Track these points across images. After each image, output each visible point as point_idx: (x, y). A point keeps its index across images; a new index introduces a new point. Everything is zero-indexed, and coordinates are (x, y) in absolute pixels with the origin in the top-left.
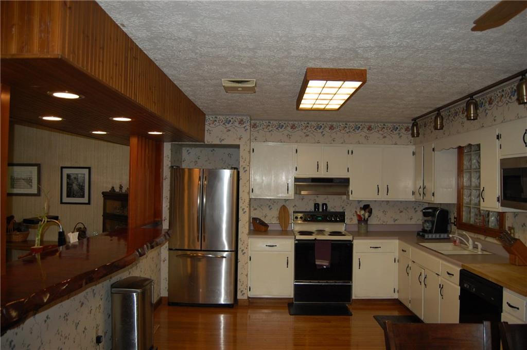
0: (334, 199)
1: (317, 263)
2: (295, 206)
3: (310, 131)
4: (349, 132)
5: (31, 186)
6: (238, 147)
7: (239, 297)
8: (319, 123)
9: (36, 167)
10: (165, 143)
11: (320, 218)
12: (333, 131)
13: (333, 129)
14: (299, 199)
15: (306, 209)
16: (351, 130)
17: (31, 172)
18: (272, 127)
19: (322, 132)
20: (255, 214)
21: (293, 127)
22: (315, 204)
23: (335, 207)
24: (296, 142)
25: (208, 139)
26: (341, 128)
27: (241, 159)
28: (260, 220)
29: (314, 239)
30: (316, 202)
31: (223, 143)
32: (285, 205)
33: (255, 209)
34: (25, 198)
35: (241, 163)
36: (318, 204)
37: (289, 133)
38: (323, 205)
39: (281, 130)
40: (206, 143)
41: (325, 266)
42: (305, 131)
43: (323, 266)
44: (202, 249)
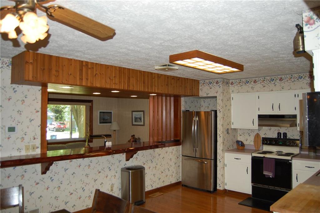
0: (293, 130)
1: (264, 173)
2: (265, 134)
3: (266, 83)
4: (294, 81)
5: (141, 121)
6: (216, 97)
7: (218, 188)
8: (272, 77)
9: (143, 112)
10: (182, 98)
11: (281, 143)
12: (282, 82)
13: (282, 80)
14: (268, 129)
15: (273, 136)
16: (296, 80)
17: (141, 115)
18: (242, 83)
19: (274, 83)
20: (240, 138)
21: (255, 82)
22: (278, 133)
23: (294, 135)
24: (257, 91)
25: (202, 94)
26: (288, 79)
27: (218, 105)
28: (242, 142)
29: (263, 156)
30: (280, 132)
31: (208, 96)
32: (259, 133)
33: (241, 135)
34: (139, 126)
35: (218, 107)
36: (280, 133)
37: (253, 86)
38: (284, 133)
39: (247, 84)
40: (200, 96)
41: (271, 176)
42: (263, 83)
43: (269, 176)
44: (196, 157)
